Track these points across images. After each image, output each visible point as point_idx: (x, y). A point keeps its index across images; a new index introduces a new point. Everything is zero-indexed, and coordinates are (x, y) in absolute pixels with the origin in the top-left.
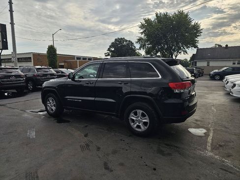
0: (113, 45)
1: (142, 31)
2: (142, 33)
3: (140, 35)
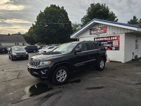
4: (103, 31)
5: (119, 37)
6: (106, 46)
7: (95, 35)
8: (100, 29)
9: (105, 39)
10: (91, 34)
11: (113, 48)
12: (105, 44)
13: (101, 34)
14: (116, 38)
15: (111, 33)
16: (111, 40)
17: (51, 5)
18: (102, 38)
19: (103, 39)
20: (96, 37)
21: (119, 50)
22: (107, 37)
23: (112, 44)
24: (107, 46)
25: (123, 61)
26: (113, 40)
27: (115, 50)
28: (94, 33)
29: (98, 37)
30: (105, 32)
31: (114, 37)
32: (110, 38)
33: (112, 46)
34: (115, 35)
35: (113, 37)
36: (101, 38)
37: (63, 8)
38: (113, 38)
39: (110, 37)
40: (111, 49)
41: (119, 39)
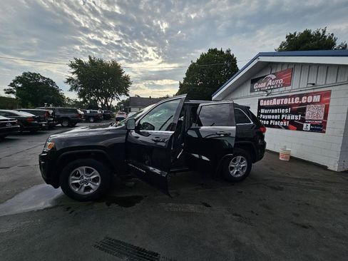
0: (19, 80)
1: (73, 70)
2: (73, 73)
3: (71, 75)
4: (281, 81)
5: (328, 94)
6: (287, 120)
7: (262, 92)
8: (274, 77)
9: (286, 101)
10: (252, 90)
11: (305, 125)
12: (285, 114)
13: (275, 90)
14: (317, 98)
15: (304, 85)
16: (302, 104)
17: (209, 50)
18: (277, 98)
19: (279, 101)
20: (264, 97)
21: (324, 132)
22: (291, 97)
23: (304, 115)
24: (289, 118)
25: (333, 165)
26: (307, 103)
27: (312, 130)
28: (260, 89)
29: (269, 97)
30: (287, 83)
31: (313, 94)
32: (301, 100)
33: (303, 120)
34: (316, 91)
35: (307, 95)
36: (275, 100)
37: (228, 51)
38: (310, 99)
39: (301, 96)
40: (300, 128)
41: (329, 101)
